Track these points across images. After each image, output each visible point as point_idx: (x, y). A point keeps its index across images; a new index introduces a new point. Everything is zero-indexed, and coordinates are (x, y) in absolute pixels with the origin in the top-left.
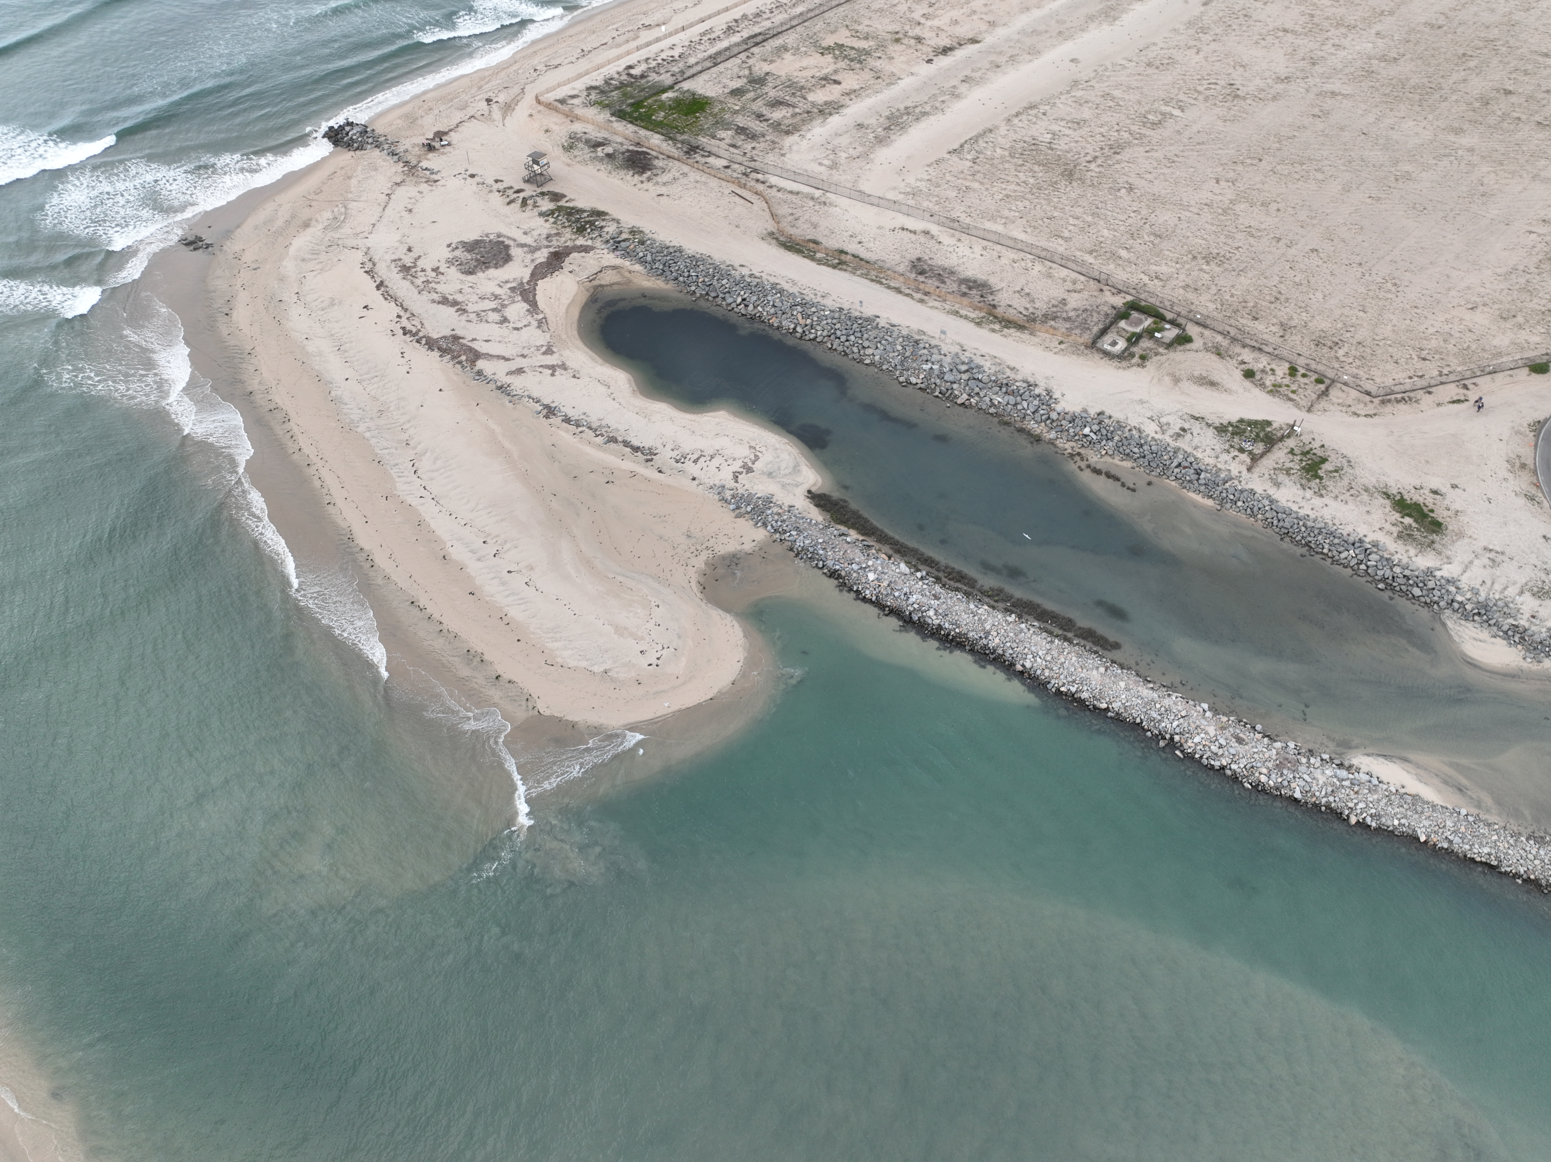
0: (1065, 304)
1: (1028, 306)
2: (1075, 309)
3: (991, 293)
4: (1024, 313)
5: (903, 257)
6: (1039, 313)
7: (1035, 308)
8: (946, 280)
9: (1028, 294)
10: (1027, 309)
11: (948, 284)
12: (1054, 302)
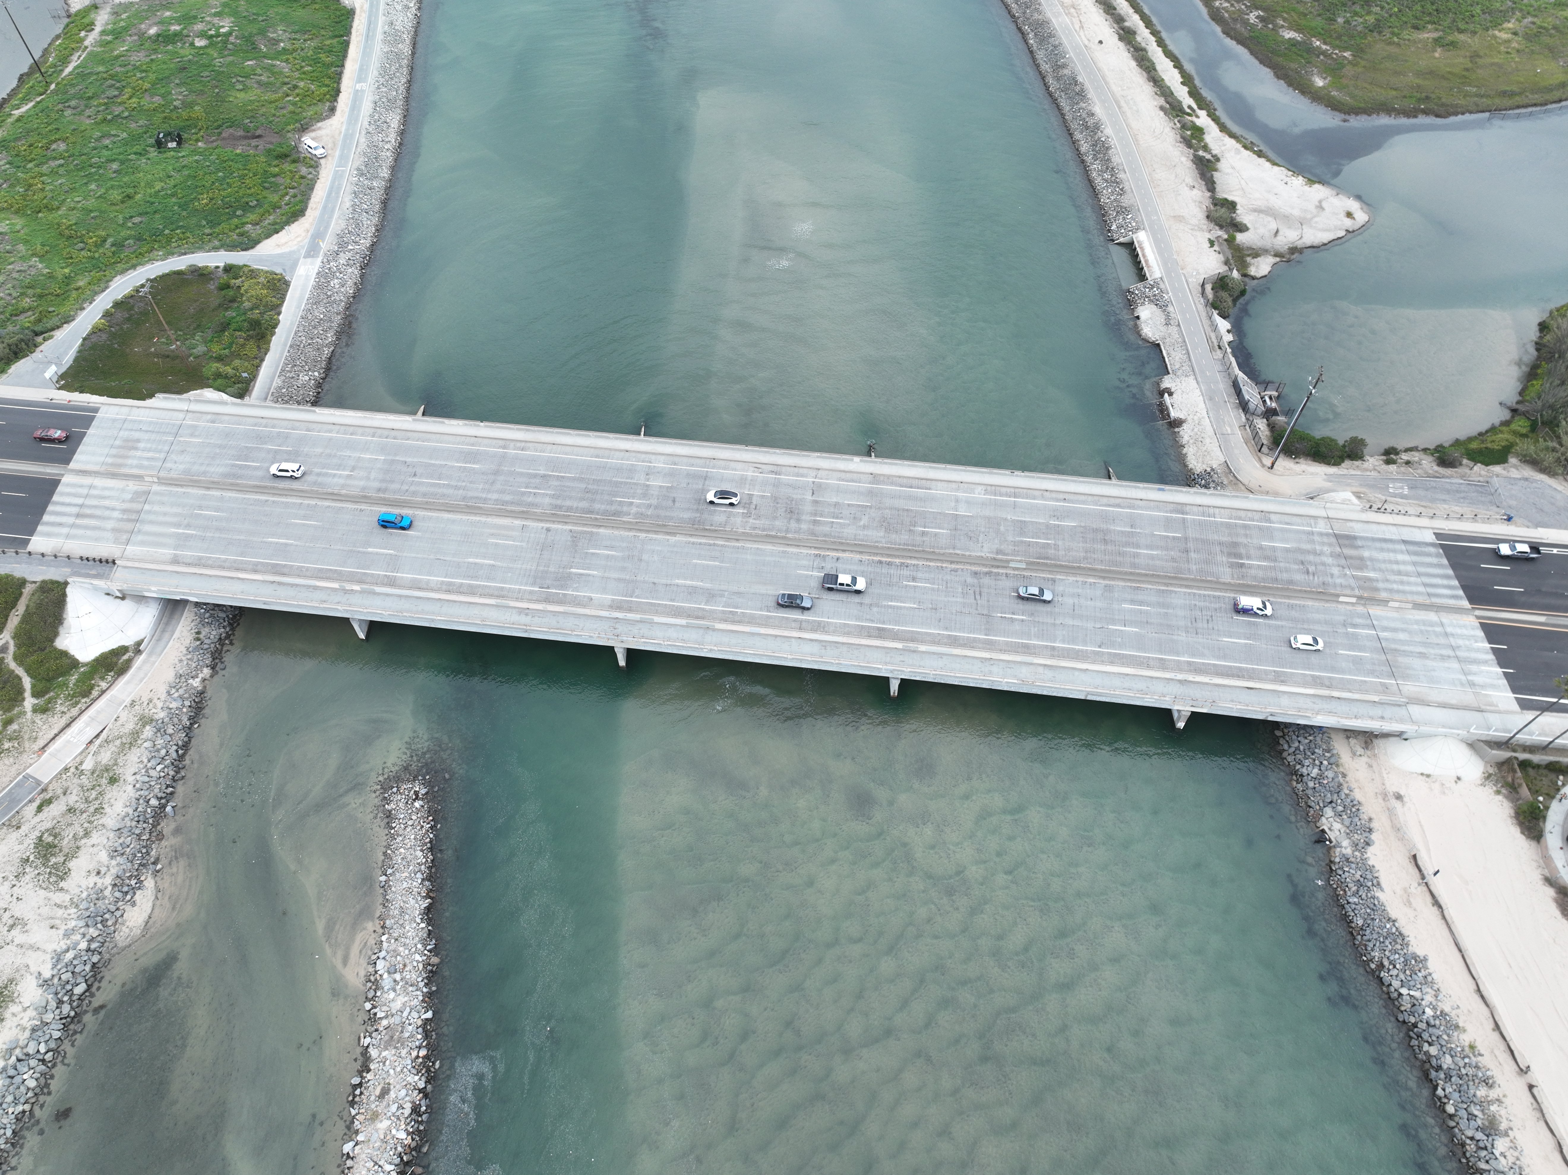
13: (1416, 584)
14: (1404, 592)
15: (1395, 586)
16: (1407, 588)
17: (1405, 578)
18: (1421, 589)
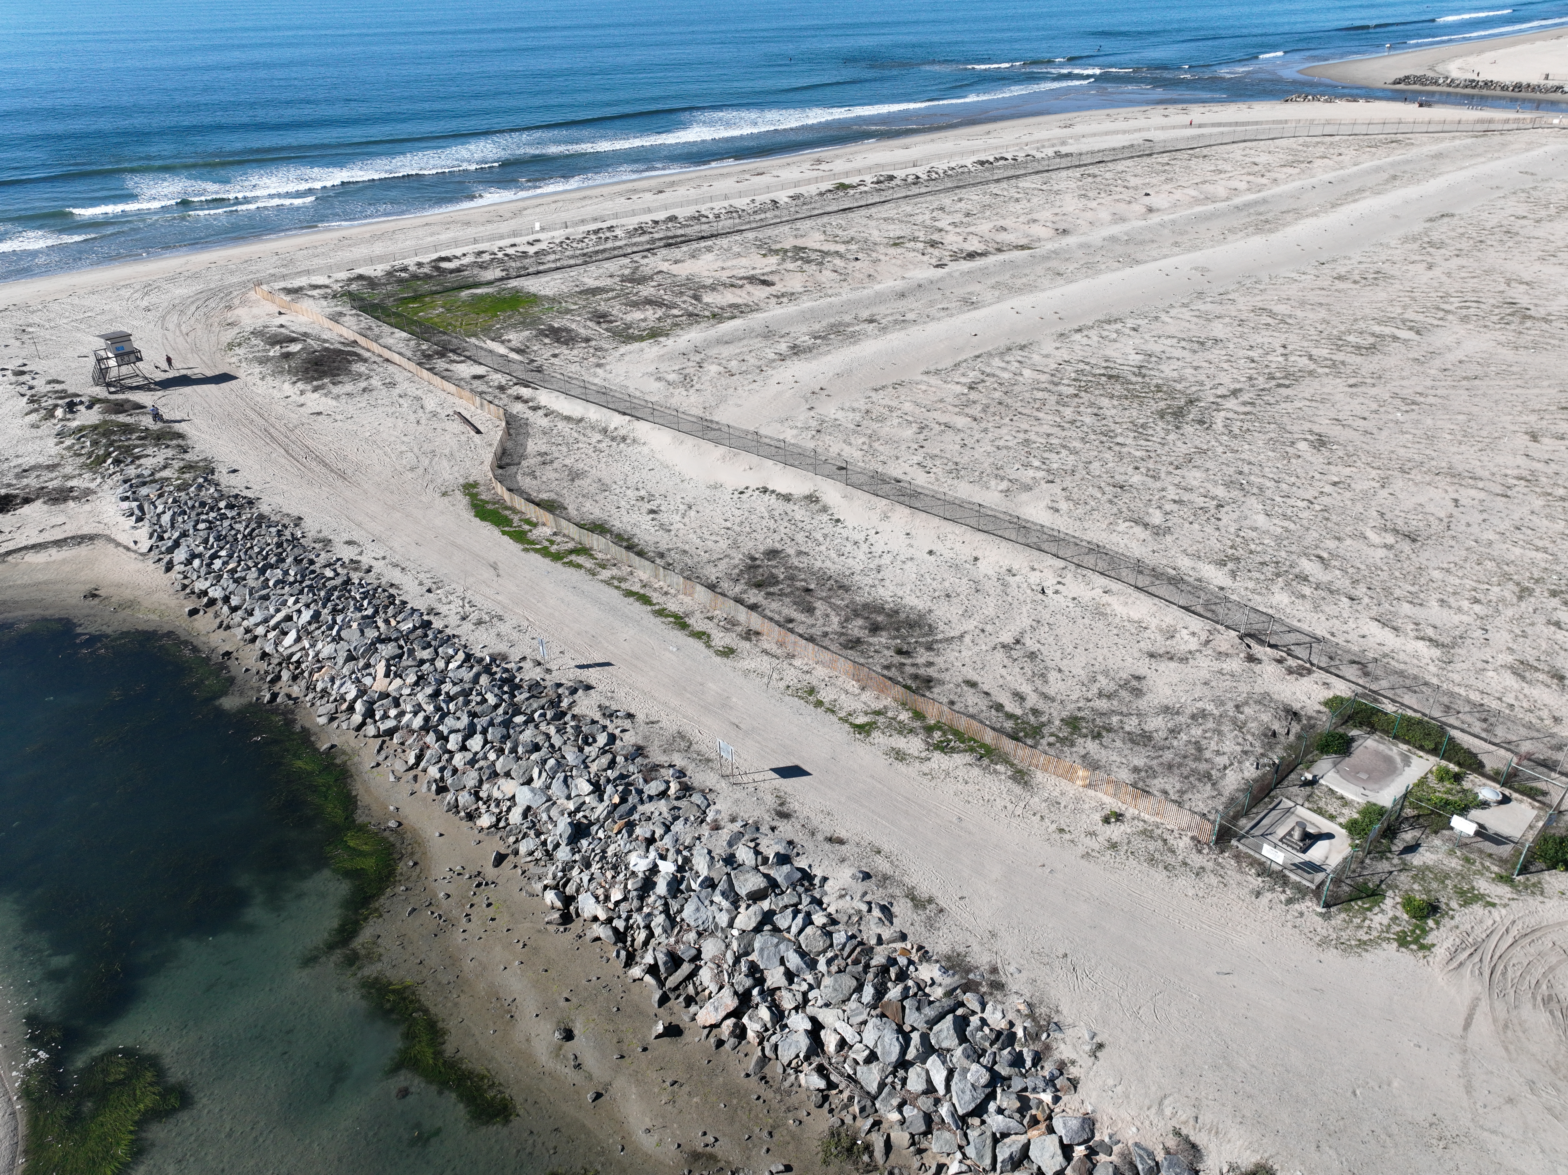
0: (1138, 693)
1: (1026, 688)
2: (1166, 710)
3: (929, 648)
4: (1011, 707)
5: (735, 545)
6: (1056, 714)
7: (1045, 697)
8: (818, 604)
9: (1032, 656)
10: (1020, 697)
11: (818, 613)
12: (1103, 681)
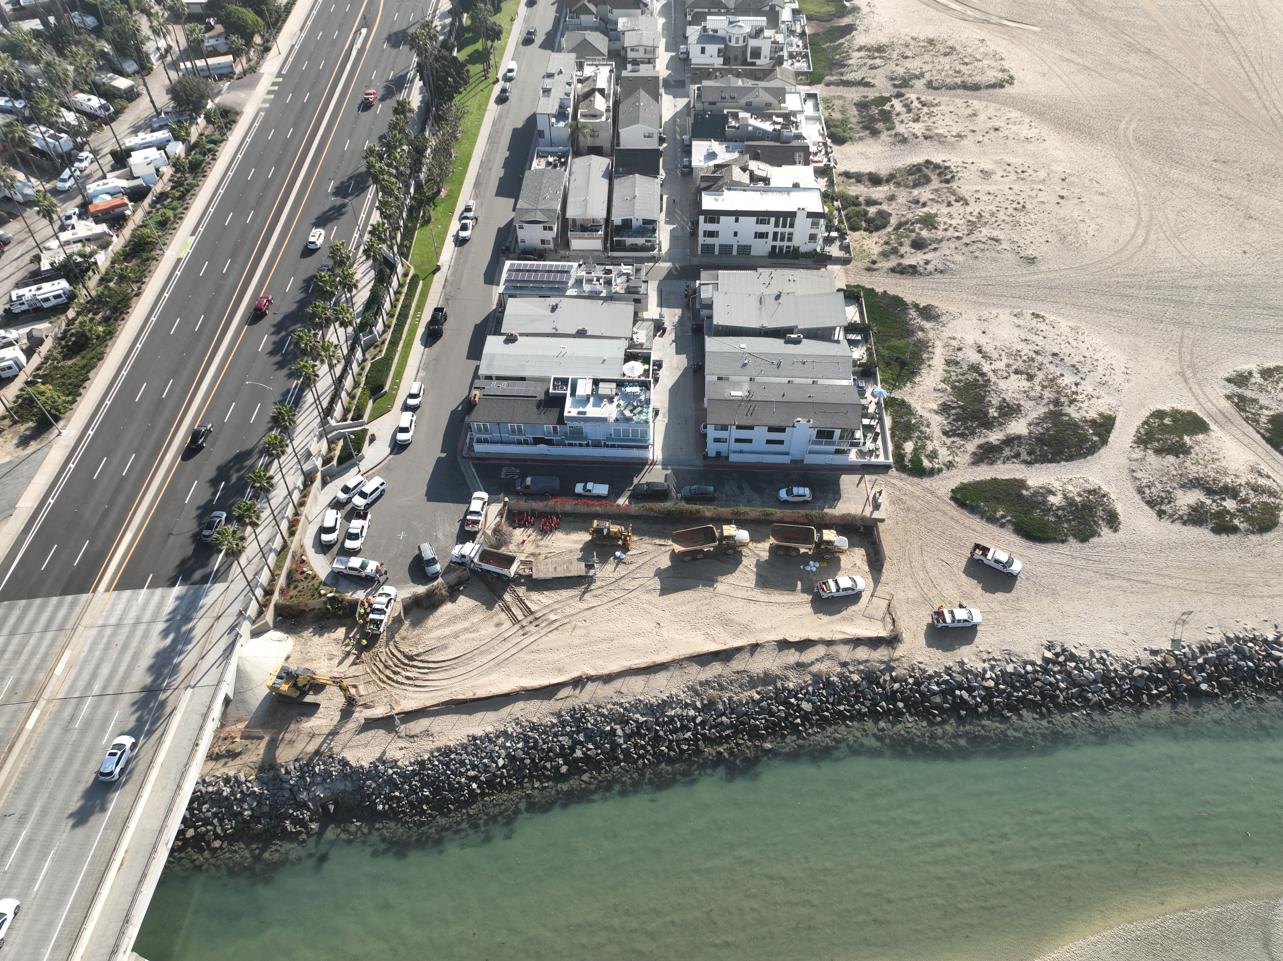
13: (41, 640)
14: (46, 655)
15: (35, 662)
16: (43, 649)
17: (28, 649)
18: (49, 636)
